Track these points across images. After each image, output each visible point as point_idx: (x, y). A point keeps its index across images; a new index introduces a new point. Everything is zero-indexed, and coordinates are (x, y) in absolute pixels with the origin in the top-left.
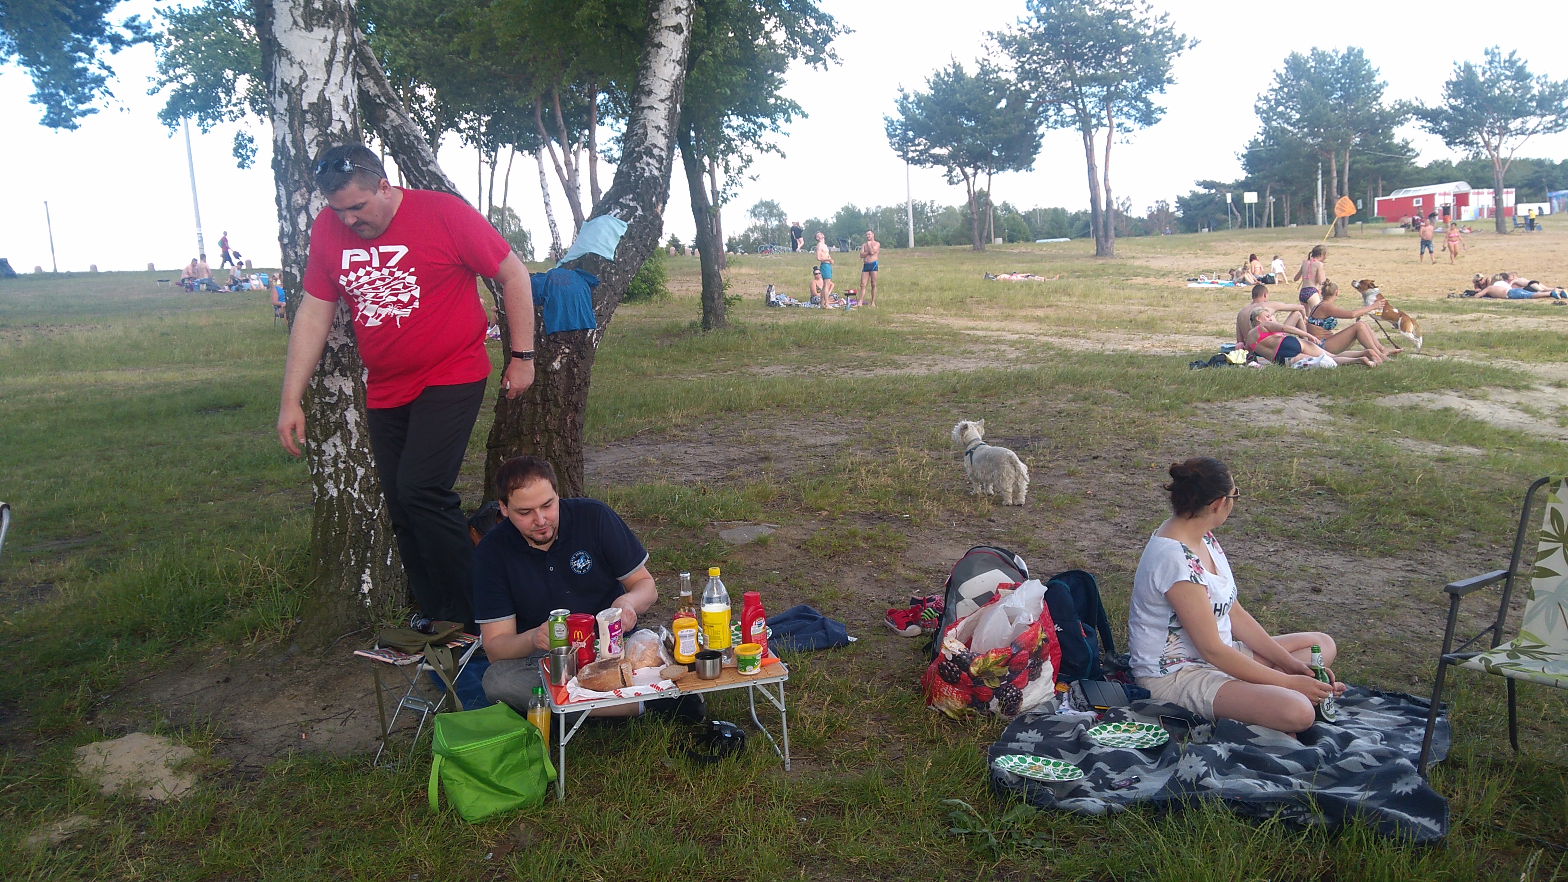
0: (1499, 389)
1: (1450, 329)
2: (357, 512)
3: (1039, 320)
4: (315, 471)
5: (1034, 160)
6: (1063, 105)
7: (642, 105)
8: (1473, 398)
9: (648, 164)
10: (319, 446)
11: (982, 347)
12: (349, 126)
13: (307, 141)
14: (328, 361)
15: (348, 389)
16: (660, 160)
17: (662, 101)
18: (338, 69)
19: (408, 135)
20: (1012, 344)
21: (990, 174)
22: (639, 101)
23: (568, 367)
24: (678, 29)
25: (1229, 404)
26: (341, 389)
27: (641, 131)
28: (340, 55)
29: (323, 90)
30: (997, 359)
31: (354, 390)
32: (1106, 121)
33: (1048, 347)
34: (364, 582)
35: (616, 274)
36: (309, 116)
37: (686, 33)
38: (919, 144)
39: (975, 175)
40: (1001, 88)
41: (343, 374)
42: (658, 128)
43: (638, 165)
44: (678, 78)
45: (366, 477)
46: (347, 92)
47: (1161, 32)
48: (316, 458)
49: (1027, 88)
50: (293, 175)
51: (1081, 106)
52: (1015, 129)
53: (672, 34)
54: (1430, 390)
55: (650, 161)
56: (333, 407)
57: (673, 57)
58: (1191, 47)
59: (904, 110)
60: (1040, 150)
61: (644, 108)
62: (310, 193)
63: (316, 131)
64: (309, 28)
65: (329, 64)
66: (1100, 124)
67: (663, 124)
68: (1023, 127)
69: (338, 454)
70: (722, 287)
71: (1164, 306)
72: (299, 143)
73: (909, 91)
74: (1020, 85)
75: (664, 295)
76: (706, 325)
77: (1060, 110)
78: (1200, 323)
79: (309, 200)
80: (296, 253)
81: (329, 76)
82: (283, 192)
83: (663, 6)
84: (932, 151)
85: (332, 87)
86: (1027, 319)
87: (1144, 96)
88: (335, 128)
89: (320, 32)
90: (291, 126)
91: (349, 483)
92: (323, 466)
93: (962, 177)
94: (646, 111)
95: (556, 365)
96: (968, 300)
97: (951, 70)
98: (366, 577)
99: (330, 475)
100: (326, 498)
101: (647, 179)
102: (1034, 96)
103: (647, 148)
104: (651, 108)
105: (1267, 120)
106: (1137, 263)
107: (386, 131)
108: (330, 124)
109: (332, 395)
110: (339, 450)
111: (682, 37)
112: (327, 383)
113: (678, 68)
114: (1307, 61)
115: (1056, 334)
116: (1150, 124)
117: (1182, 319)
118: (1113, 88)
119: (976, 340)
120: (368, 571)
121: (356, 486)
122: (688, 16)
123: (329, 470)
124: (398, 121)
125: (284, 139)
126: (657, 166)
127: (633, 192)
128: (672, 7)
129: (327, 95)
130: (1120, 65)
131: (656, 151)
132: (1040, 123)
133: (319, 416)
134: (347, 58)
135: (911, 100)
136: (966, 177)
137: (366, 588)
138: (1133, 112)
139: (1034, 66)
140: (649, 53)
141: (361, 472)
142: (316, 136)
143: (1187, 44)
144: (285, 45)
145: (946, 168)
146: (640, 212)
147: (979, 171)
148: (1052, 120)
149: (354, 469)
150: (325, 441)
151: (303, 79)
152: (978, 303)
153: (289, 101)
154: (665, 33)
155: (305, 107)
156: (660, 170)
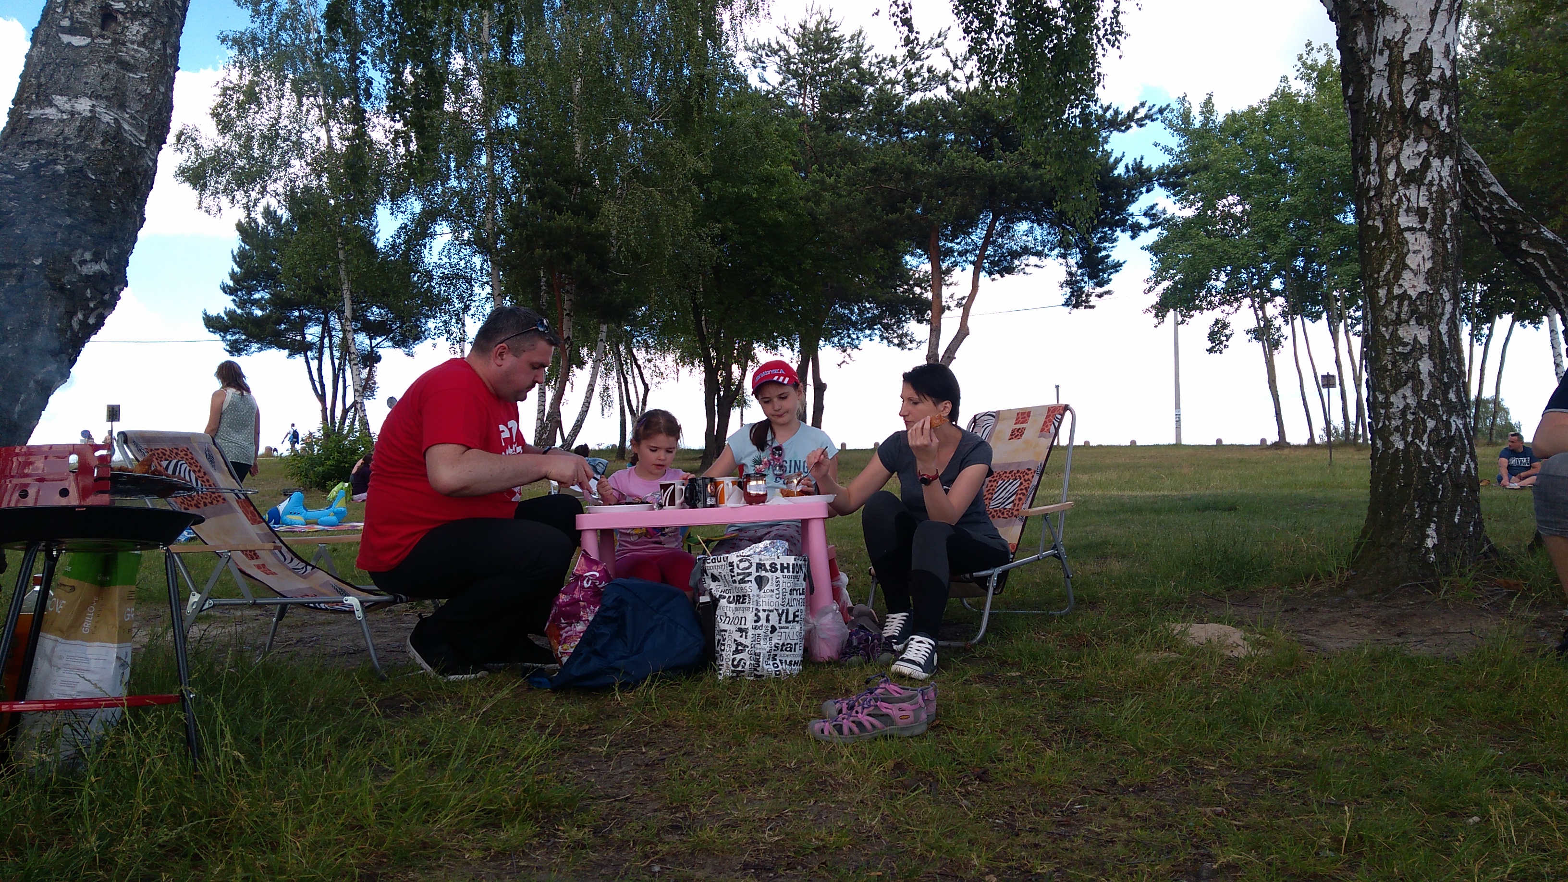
2: (1424, 465)
4: (1381, 425)
10: (1387, 398)
12: (1448, 73)
13: (1405, 91)
14: (1405, 308)
15: (1423, 339)
18: (1442, 19)
26: (1415, 339)
29: (1425, 40)
31: (1430, 339)
34: (1428, 536)
36: (1408, 67)
41: (1419, 322)
45: (1435, 430)
46: (1450, 38)
48: (1383, 411)
50: (1387, 126)
56: (1405, 357)
62: (1402, 142)
63: (1415, 80)
65: (1434, 13)
69: (1407, 406)
72: (1397, 92)
79: (1401, 149)
80: (1381, 205)
81: (1433, 26)
82: (1374, 145)
85: (1435, 36)
88: (1435, 75)
90: (1389, 80)
91: (1417, 434)
92: (1389, 419)
98: (1431, 531)
99: (1397, 429)
100: (1391, 451)
108: (1429, 70)
109: (1405, 344)
110: (1409, 401)
112: (1401, 332)
120: (1433, 526)
121: (1425, 438)
123: (1395, 423)
125: (1381, 94)
129: (1429, 44)
133: (1390, 367)
137: (1430, 543)
141: (1431, 424)
142: (1414, 85)
149: (1424, 421)
150: (1395, 392)
151: (1406, 32)
155: (1406, 57)
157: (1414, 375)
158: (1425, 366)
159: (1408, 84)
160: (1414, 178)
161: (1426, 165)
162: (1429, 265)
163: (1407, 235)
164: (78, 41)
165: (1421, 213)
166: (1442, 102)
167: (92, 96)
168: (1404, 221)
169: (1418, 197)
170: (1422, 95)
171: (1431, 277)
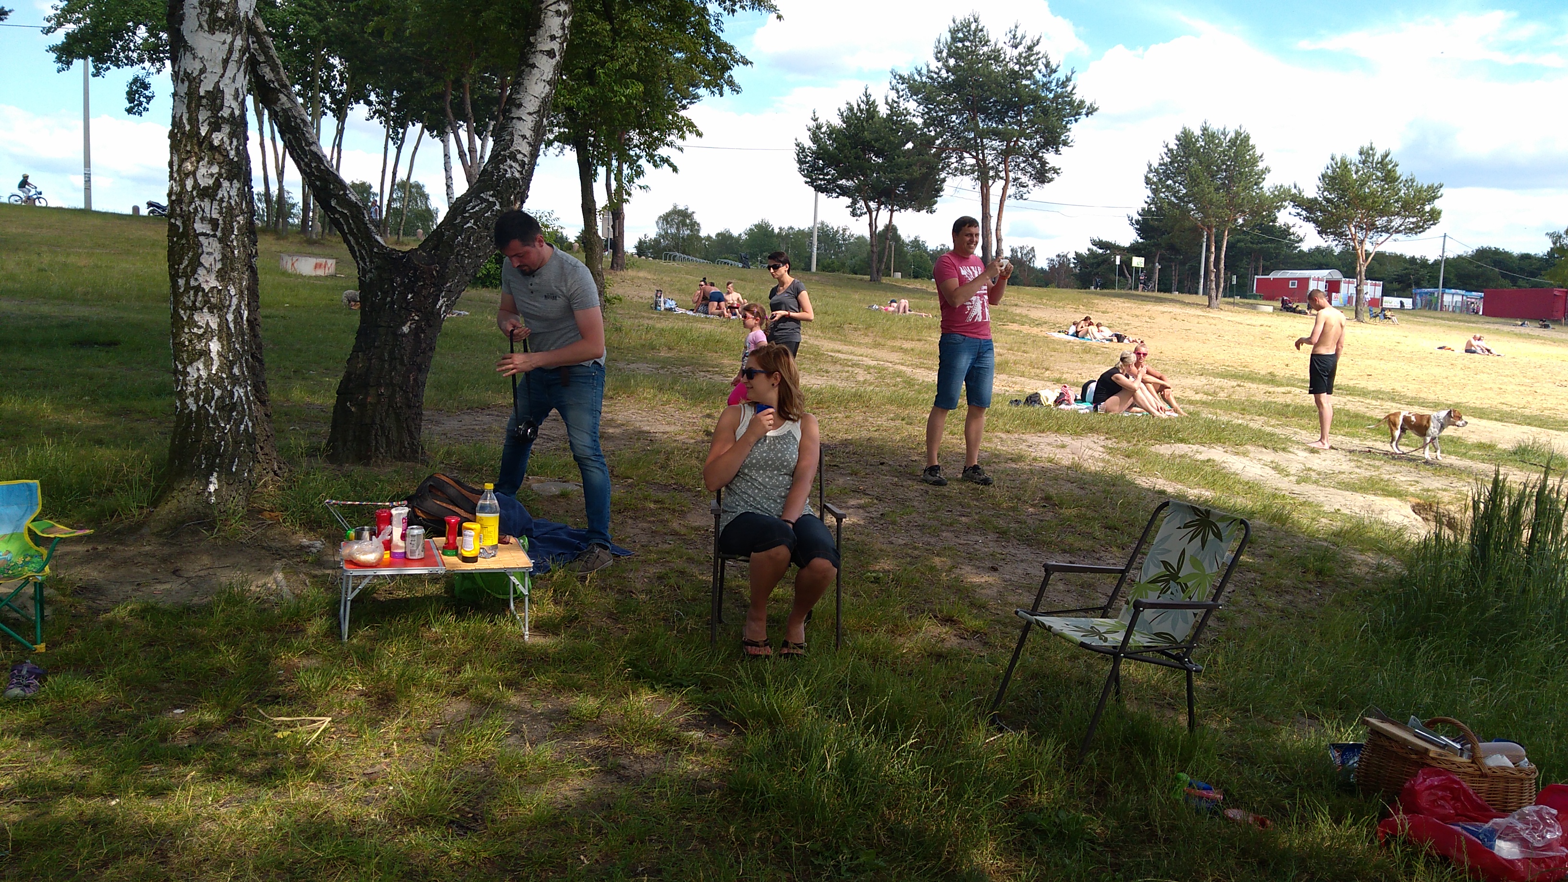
0: (1260, 449)
1: (1261, 398)
2: (211, 425)
3: (905, 351)
4: (179, 388)
5: (936, 202)
6: (966, 155)
7: (512, 115)
8: (1237, 454)
9: (511, 167)
10: (185, 368)
11: (839, 368)
12: (237, 113)
13: (201, 121)
14: (200, 298)
15: (214, 326)
16: (523, 164)
17: (530, 114)
18: (232, 67)
19: (296, 118)
20: (868, 368)
21: (892, 211)
22: (510, 111)
23: (416, 332)
24: (551, 54)
25: (1024, 437)
26: (208, 323)
27: (508, 138)
28: (236, 56)
29: (218, 82)
30: (847, 379)
31: (219, 326)
32: (1003, 174)
33: (899, 374)
34: (211, 482)
35: (469, 257)
36: (204, 101)
37: (558, 58)
38: (828, 174)
39: (878, 210)
40: (910, 132)
41: (211, 311)
42: (524, 137)
43: (501, 166)
44: (547, 96)
45: (222, 397)
46: (239, 85)
47: (1061, 96)
48: (181, 378)
49: (933, 133)
50: (186, 146)
51: (981, 157)
52: (917, 172)
53: (545, 58)
54: (1202, 444)
55: (514, 164)
56: (200, 337)
57: (544, 78)
58: (1087, 115)
59: (815, 138)
60: (941, 193)
61: (513, 118)
62: (198, 162)
63: (209, 113)
64: (212, 31)
65: (226, 62)
66: (997, 176)
67: (528, 134)
68: (924, 170)
69: (200, 377)
71: (1024, 352)
72: (194, 121)
73: (822, 120)
74: (926, 130)
77: (962, 158)
78: (1047, 369)
79: (197, 167)
80: (181, 209)
81: (225, 71)
82: (175, 158)
83: (541, 32)
84: (840, 182)
85: (226, 80)
86: (893, 349)
87: (1040, 155)
88: (225, 113)
89: (220, 36)
90: (189, 107)
91: (208, 401)
92: (186, 385)
93: (865, 210)
94: (514, 121)
95: (405, 329)
96: (846, 326)
97: (863, 106)
98: (213, 479)
99: (192, 394)
100: (187, 411)
101: (507, 179)
102: (938, 142)
103: (512, 153)
104: (520, 119)
105: (1155, 191)
106: (1018, 311)
107: (276, 113)
108: (221, 108)
109: (200, 327)
110: (201, 373)
111: (554, 62)
112: (196, 317)
113: (548, 87)
114: (1197, 140)
115: (912, 365)
116: (1043, 182)
117: (1032, 365)
118: (1012, 144)
119: (835, 362)
120: (215, 474)
121: (213, 404)
122: (562, 44)
123: (191, 389)
124: (288, 105)
125: (182, 116)
126: (519, 169)
127: (494, 190)
128: (548, 34)
129: (221, 87)
130: (1020, 123)
131: (519, 157)
132: (943, 169)
133: (187, 343)
134: (241, 58)
135: (823, 130)
136: (870, 211)
137: (212, 488)
138: (1030, 169)
139: (941, 114)
140: (523, 71)
141: (218, 393)
142: (209, 117)
143: (1084, 111)
144: (190, 43)
145: (850, 200)
146: (497, 207)
147: (883, 207)
148: (953, 166)
149: (213, 390)
150: (191, 363)
151: (203, 71)
152: (856, 329)
153: (189, 87)
154: (539, 56)
155: (202, 93)
156: (521, 172)
157: (206, 353)
158: (215, 346)
159: (204, 115)
160: (208, 193)
161: (218, 185)
162: (219, 266)
163: (201, 238)
165: (214, 223)
166: (231, 135)
168: (200, 227)
169: (211, 210)
170: (215, 127)
171: (221, 275)
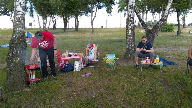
2: (130, 49)
14: (129, 36)
64: (130, 9)
65: (132, 11)
70: (180, 31)
75: (174, 31)
76: (177, 35)
80: (127, 27)
82: (127, 22)
92: (127, 45)
95: (151, 38)
101: (164, 19)
103: (165, 16)
104: (166, 11)
113: (170, 7)
122: (172, 1)
137: (130, 55)
140: (167, 5)
146: (163, 22)
149: (130, 45)
151: (130, 13)
153: (128, 15)
154: (169, 3)
157: (129, 41)
158: (130, 41)
159: (130, 17)
160: (130, 25)
161: (131, 24)
164: (18, 22)
166: (132, 19)
167: (21, 28)
168: (129, 29)
169: (130, 27)
170: (131, 18)
171: (131, 34)
